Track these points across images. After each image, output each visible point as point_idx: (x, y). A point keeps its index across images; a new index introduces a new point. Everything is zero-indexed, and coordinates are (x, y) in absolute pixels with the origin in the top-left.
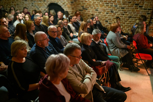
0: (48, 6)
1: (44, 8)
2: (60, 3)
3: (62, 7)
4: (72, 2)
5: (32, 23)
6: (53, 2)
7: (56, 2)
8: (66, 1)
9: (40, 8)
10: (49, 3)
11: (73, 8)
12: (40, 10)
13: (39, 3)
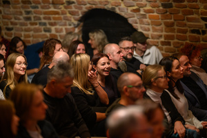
0: (80, 20)
1: (66, 25)
2: (124, 11)
3: (130, 21)
4: (164, 6)
5: (38, 92)
6: (99, 6)
7: (109, 7)
8: (144, 2)
9: (53, 28)
10: (85, 9)
11: (169, 26)
12: (53, 32)
13: (52, 9)
